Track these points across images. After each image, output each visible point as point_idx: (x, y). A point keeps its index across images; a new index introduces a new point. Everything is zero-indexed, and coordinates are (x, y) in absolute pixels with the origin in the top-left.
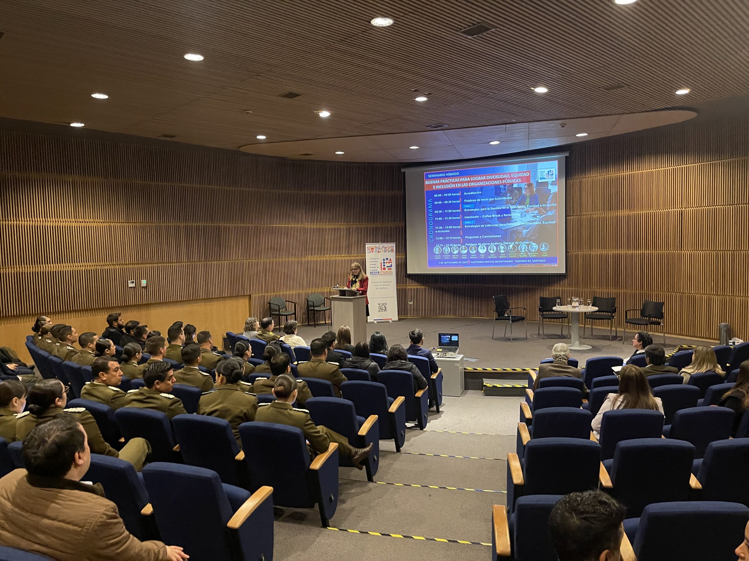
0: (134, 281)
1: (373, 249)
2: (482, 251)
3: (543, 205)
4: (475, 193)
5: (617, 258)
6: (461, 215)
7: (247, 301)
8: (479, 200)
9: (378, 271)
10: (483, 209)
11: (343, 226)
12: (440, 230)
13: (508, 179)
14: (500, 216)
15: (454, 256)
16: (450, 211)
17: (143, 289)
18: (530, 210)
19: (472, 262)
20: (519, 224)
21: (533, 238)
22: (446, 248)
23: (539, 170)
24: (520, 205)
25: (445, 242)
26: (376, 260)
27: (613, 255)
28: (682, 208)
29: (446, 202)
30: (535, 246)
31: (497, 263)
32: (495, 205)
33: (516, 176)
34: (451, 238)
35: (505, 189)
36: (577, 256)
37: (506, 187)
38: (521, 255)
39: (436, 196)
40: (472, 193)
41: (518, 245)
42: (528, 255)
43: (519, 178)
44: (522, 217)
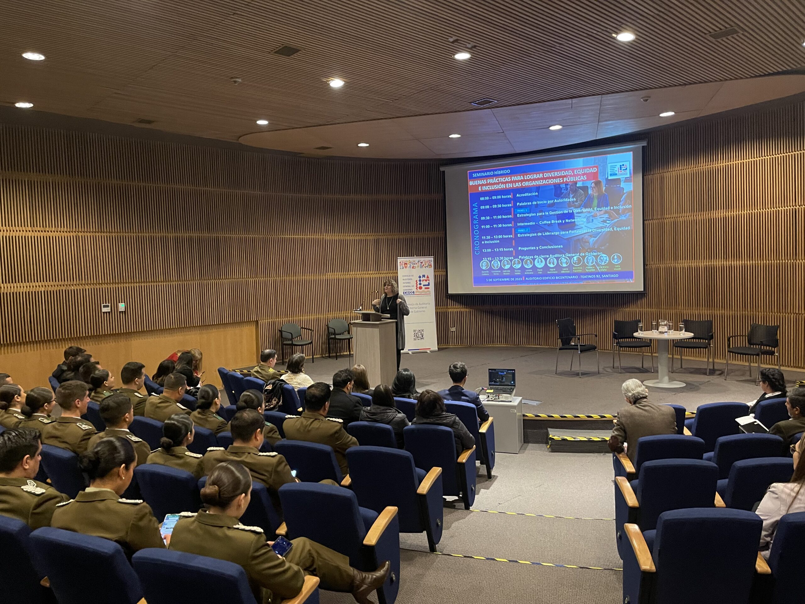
0: (110, 304)
1: (406, 264)
2: (540, 264)
3: (615, 208)
4: (530, 194)
5: (711, 271)
6: (513, 222)
7: (254, 328)
8: (534, 203)
9: (412, 291)
10: (540, 214)
11: (371, 237)
12: (488, 240)
13: (571, 176)
14: (561, 221)
15: (505, 271)
16: (499, 217)
17: (121, 314)
18: (598, 214)
19: (527, 279)
20: (584, 232)
21: (603, 248)
22: (496, 262)
23: (609, 165)
24: (585, 208)
25: (493, 255)
26: (411, 277)
27: (706, 267)
28: (796, 206)
29: (495, 206)
30: (605, 258)
31: (558, 280)
32: (555, 209)
33: (581, 172)
34: (501, 249)
35: (567, 189)
36: (658, 269)
37: (569, 186)
38: (588, 269)
39: (482, 199)
40: (526, 195)
41: (583, 257)
42: (596, 268)
43: (583, 175)
44: (588, 222)
